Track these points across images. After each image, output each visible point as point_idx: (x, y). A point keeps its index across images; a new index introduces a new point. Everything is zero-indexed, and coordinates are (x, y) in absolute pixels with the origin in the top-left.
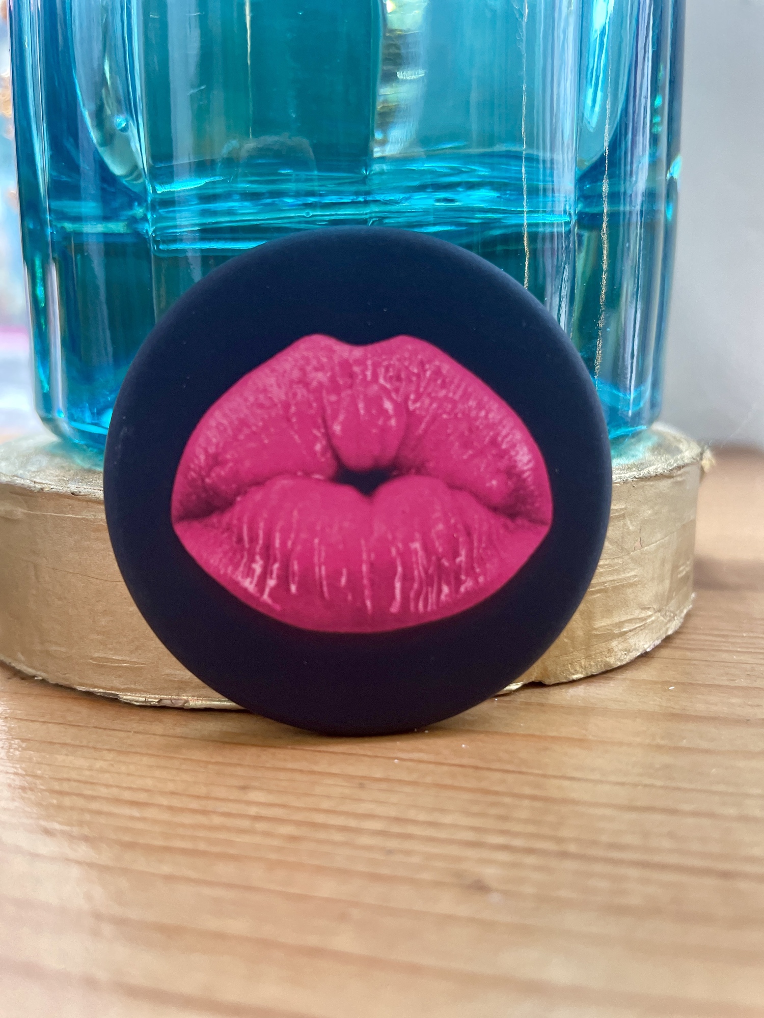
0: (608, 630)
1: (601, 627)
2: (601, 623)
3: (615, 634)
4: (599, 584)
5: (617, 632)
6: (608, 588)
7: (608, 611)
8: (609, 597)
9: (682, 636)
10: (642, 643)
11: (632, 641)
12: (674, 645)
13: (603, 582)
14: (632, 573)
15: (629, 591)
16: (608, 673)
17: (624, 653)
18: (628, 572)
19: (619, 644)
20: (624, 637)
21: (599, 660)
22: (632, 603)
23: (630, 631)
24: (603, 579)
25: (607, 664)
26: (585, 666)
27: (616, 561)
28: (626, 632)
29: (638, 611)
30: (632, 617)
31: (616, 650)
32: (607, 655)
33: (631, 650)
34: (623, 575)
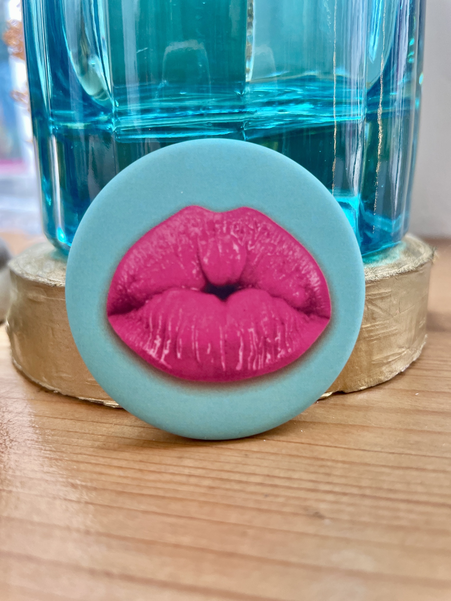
0: (381, 361)
1: (377, 359)
2: (377, 357)
3: (384, 363)
4: (376, 335)
5: (385, 361)
6: (381, 337)
7: (381, 350)
8: (381, 342)
9: (421, 361)
10: (399, 367)
11: (393, 366)
12: (417, 367)
13: (378, 334)
14: (394, 328)
15: (392, 338)
16: (380, 385)
17: (389, 373)
18: (392, 328)
19: (386, 368)
20: (389, 364)
21: (375, 378)
22: (394, 345)
23: (393, 361)
24: (378, 332)
25: (380, 380)
26: (368, 382)
27: (385, 321)
28: (390, 362)
29: (397, 349)
30: (394, 353)
31: (385, 372)
32: (380, 375)
33: (393, 372)
34: (389, 330)
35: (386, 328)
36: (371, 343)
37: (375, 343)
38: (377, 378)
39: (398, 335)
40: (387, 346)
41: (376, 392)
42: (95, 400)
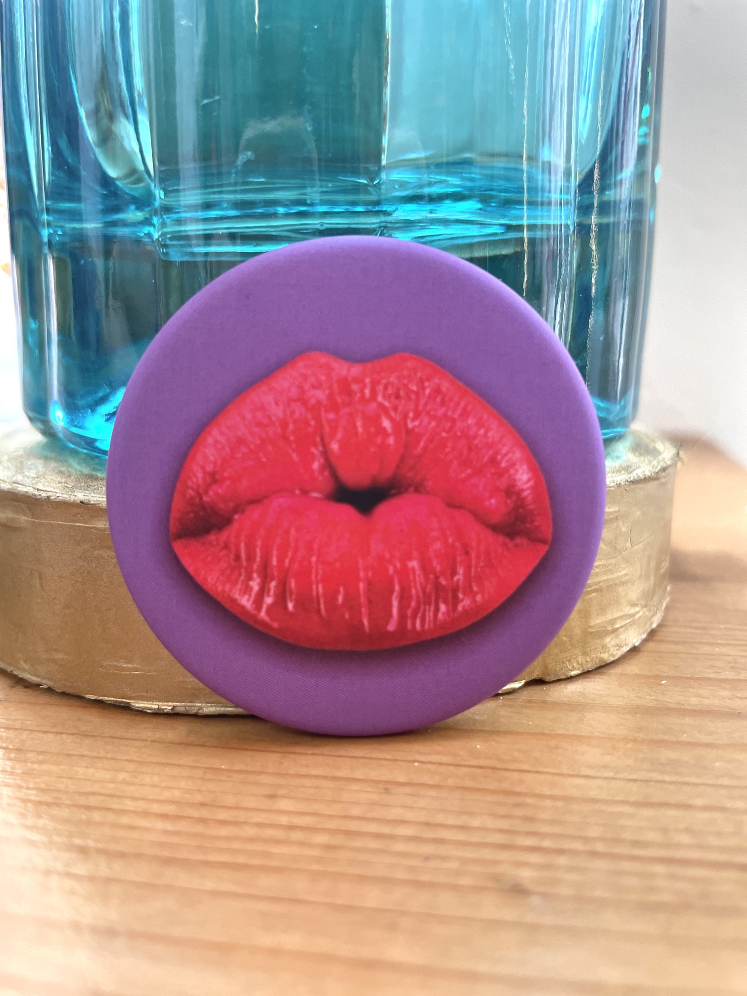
0: (602, 627)
1: (596, 624)
2: (597, 621)
3: (609, 631)
4: (596, 584)
5: (610, 628)
6: (602, 588)
7: (603, 610)
8: (603, 596)
9: (665, 629)
10: (631, 638)
11: (623, 637)
12: (658, 638)
13: (598, 582)
14: (624, 572)
15: (621, 589)
16: (602, 668)
17: (616, 649)
18: (620, 571)
19: (612, 640)
20: (616, 633)
21: (594, 656)
22: (623, 601)
23: (621, 627)
24: (598, 579)
25: (601, 659)
26: (582, 663)
27: (610, 561)
28: (618, 629)
29: (628, 608)
30: (623, 614)
31: (609, 645)
32: (602, 651)
33: (622, 645)
34: (616, 575)
35: (611, 571)
36: (587, 597)
37: (593, 596)
38: (598, 656)
39: (629, 584)
40: (612, 602)
41: (597, 680)
42: (115, 699)
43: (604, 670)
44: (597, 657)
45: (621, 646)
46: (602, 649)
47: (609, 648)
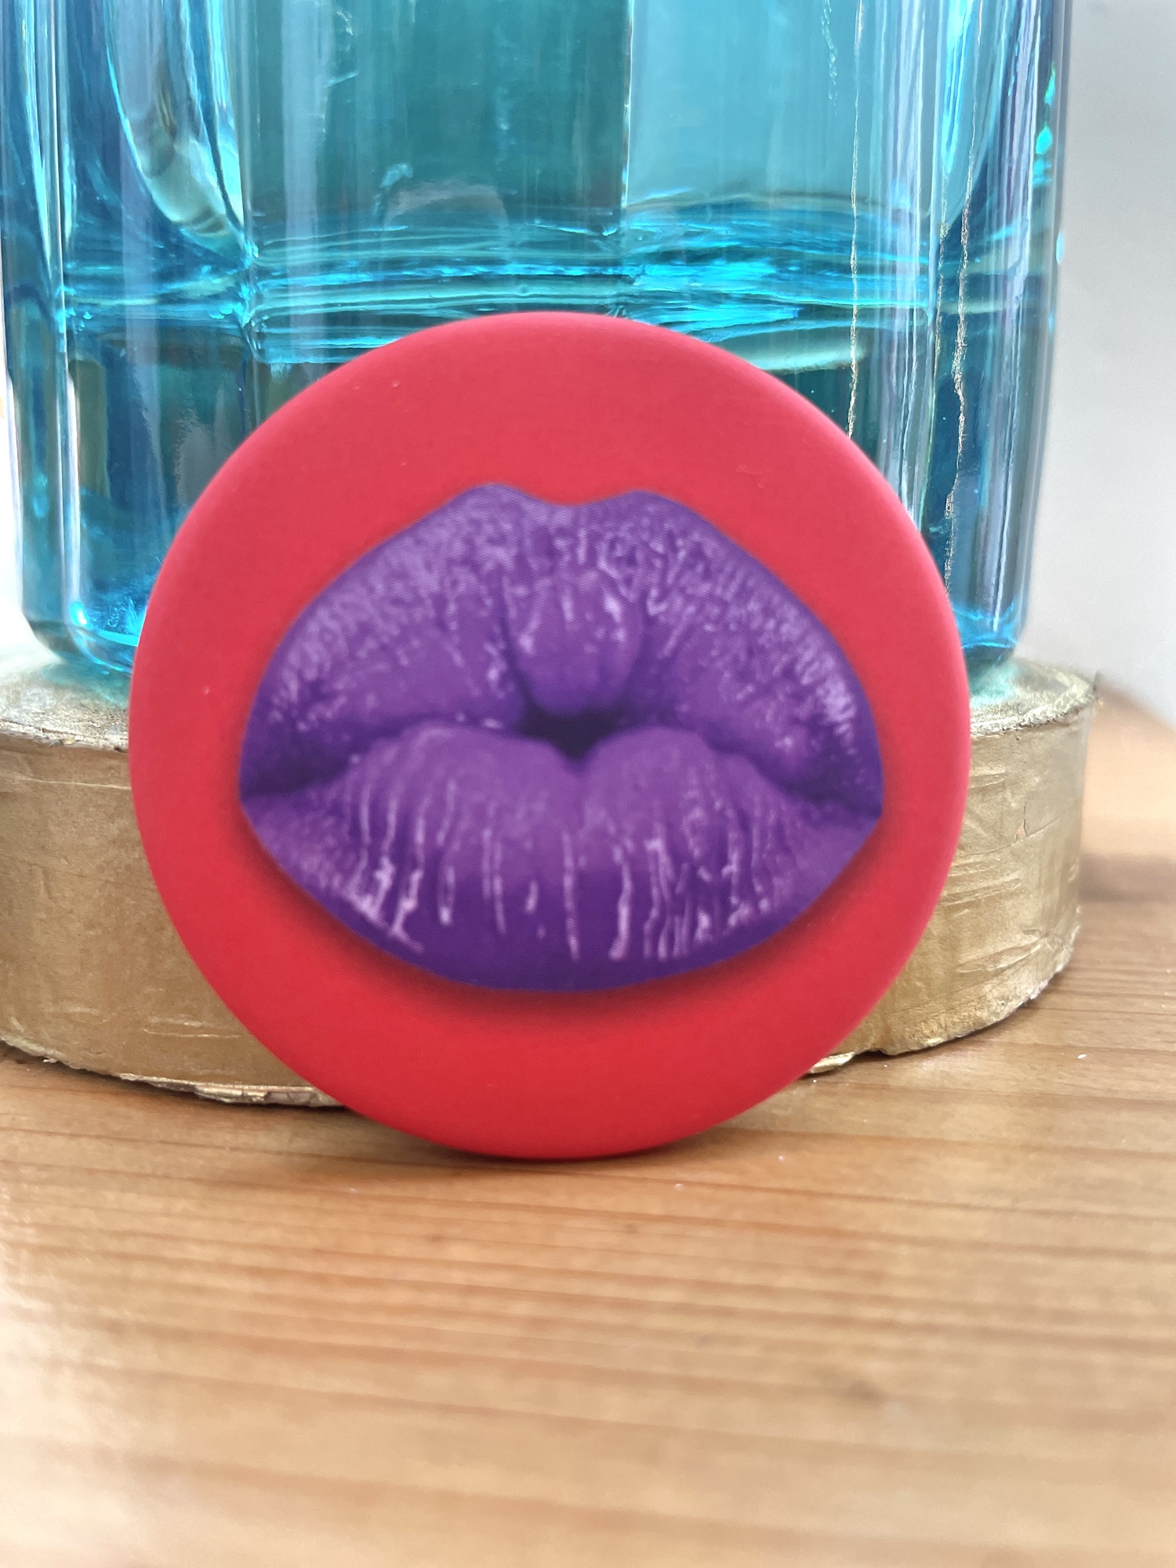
0: (979, 966)
1: (969, 962)
2: (970, 955)
3: (988, 972)
4: (968, 894)
5: (990, 969)
6: (981, 901)
7: (980, 937)
8: (981, 914)
9: (1077, 975)
10: (1024, 987)
11: (1011, 983)
12: (1067, 988)
13: (973, 891)
14: (1014, 876)
15: (1008, 904)
16: (978, 1034)
17: (1000, 1003)
18: (1008, 875)
19: (993, 987)
20: (1000, 977)
21: (966, 1014)
22: (1011, 923)
23: (1009, 967)
24: (973, 886)
25: (978, 1020)
26: (946, 1026)
27: (991, 857)
28: (1003, 970)
29: (1019, 937)
30: (1012, 945)
31: (990, 997)
32: (978, 1006)
33: (1010, 998)
34: (1001, 880)
35: (994, 874)
36: (955, 916)
37: (963, 915)
38: (972, 1013)
39: (1021, 896)
40: (995, 925)
41: (970, 1052)
42: (169, 1080)
43: (981, 1037)
44: (970, 1016)
45: (1008, 999)
46: (979, 1003)
47: (989, 1001)
